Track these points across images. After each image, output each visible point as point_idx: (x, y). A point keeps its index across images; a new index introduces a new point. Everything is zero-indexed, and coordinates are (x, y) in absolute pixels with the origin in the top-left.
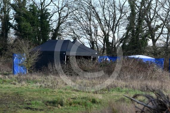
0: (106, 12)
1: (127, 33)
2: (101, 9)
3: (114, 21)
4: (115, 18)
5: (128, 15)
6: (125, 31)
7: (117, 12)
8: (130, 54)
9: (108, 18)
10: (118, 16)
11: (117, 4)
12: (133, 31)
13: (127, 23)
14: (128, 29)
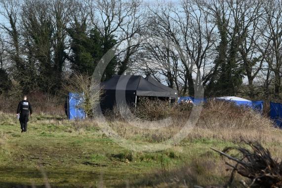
0: (189, 40)
1: (216, 67)
2: (182, 37)
3: (199, 52)
4: (200, 48)
5: (217, 44)
6: (214, 65)
7: (203, 40)
9: (191, 48)
10: (204, 46)
11: (203, 31)
12: (224, 65)
13: (216, 54)
14: (218, 62)
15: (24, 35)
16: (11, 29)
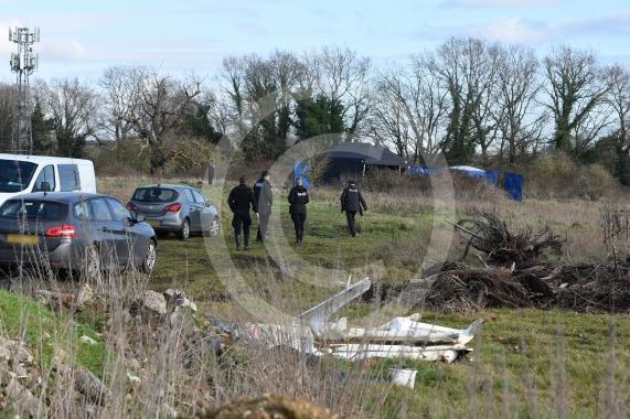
0: (420, 106)
1: (448, 136)
2: (413, 103)
3: (431, 119)
4: (431, 115)
5: (450, 111)
6: (446, 133)
7: (436, 107)
8: (454, 165)
9: (422, 115)
10: (436, 113)
11: (435, 96)
12: (456, 134)
13: (448, 121)
14: (450, 130)
15: (248, 100)
16: (234, 94)
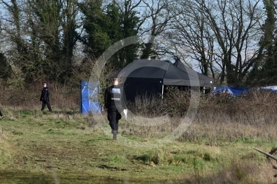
0: (228, 17)
1: (260, 51)
2: (219, 13)
3: (240, 32)
4: (241, 27)
5: (262, 22)
6: (258, 48)
7: (245, 17)
9: (230, 27)
10: (246, 24)
11: (245, 5)
12: (270, 49)
13: (261, 34)
14: (263, 43)
15: (26, 11)
16: (11, 4)
